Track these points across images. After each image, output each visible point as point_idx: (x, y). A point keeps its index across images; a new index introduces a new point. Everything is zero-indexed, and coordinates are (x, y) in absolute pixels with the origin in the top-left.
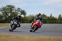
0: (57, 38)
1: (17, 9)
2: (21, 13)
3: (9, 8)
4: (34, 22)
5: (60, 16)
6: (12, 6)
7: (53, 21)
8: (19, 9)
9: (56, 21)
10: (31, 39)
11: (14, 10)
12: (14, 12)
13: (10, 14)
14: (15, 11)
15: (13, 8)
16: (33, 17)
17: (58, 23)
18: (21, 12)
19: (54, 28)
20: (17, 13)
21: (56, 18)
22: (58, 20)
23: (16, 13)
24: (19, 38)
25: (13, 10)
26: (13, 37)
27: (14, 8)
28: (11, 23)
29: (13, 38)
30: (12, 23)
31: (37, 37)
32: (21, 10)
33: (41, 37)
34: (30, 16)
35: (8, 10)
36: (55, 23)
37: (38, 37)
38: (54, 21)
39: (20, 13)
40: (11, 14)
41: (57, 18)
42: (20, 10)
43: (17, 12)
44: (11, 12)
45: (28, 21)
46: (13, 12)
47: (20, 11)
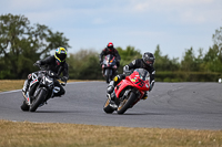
0: (177, 134)
1: (36, 28)
2: (48, 44)
3: (8, 24)
4: (123, 77)
5: (189, 53)
6: (17, 17)
7: (165, 73)
8: (42, 28)
9: (175, 73)
10: (85, 137)
11: (26, 31)
12: (24, 39)
13: (9, 46)
14: (27, 37)
15: (22, 27)
16: (91, 59)
17: (182, 78)
18: (48, 40)
19: (169, 97)
20: (34, 43)
21: (174, 60)
22: (182, 69)
23: (32, 42)
24: (44, 132)
25: (22, 32)
26: (21, 129)
27: (24, 24)
28: (31, 80)
29: (21, 134)
30: (35, 81)
31: (107, 130)
32: (51, 33)
33: (120, 128)
34: (83, 53)
35: (4, 33)
36: (172, 78)
37: (112, 129)
38: (170, 73)
39: (44, 42)
40: (13, 48)
41: (179, 61)
42: (47, 33)
43: (34, 39)
44: (14, 40)
45: (73, 72)
46: (20, 38)
47: (44, 35)
